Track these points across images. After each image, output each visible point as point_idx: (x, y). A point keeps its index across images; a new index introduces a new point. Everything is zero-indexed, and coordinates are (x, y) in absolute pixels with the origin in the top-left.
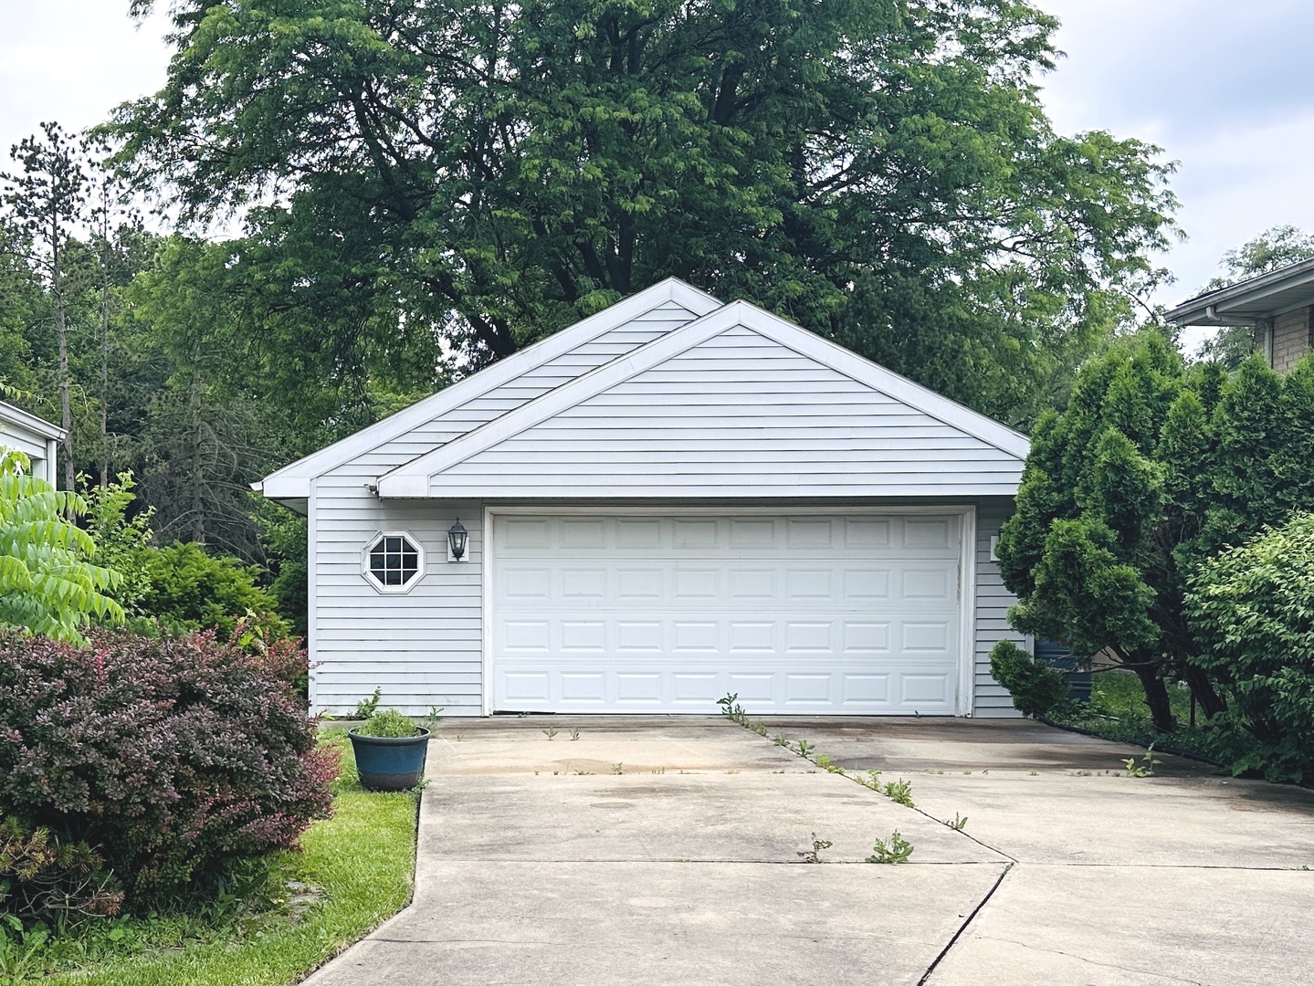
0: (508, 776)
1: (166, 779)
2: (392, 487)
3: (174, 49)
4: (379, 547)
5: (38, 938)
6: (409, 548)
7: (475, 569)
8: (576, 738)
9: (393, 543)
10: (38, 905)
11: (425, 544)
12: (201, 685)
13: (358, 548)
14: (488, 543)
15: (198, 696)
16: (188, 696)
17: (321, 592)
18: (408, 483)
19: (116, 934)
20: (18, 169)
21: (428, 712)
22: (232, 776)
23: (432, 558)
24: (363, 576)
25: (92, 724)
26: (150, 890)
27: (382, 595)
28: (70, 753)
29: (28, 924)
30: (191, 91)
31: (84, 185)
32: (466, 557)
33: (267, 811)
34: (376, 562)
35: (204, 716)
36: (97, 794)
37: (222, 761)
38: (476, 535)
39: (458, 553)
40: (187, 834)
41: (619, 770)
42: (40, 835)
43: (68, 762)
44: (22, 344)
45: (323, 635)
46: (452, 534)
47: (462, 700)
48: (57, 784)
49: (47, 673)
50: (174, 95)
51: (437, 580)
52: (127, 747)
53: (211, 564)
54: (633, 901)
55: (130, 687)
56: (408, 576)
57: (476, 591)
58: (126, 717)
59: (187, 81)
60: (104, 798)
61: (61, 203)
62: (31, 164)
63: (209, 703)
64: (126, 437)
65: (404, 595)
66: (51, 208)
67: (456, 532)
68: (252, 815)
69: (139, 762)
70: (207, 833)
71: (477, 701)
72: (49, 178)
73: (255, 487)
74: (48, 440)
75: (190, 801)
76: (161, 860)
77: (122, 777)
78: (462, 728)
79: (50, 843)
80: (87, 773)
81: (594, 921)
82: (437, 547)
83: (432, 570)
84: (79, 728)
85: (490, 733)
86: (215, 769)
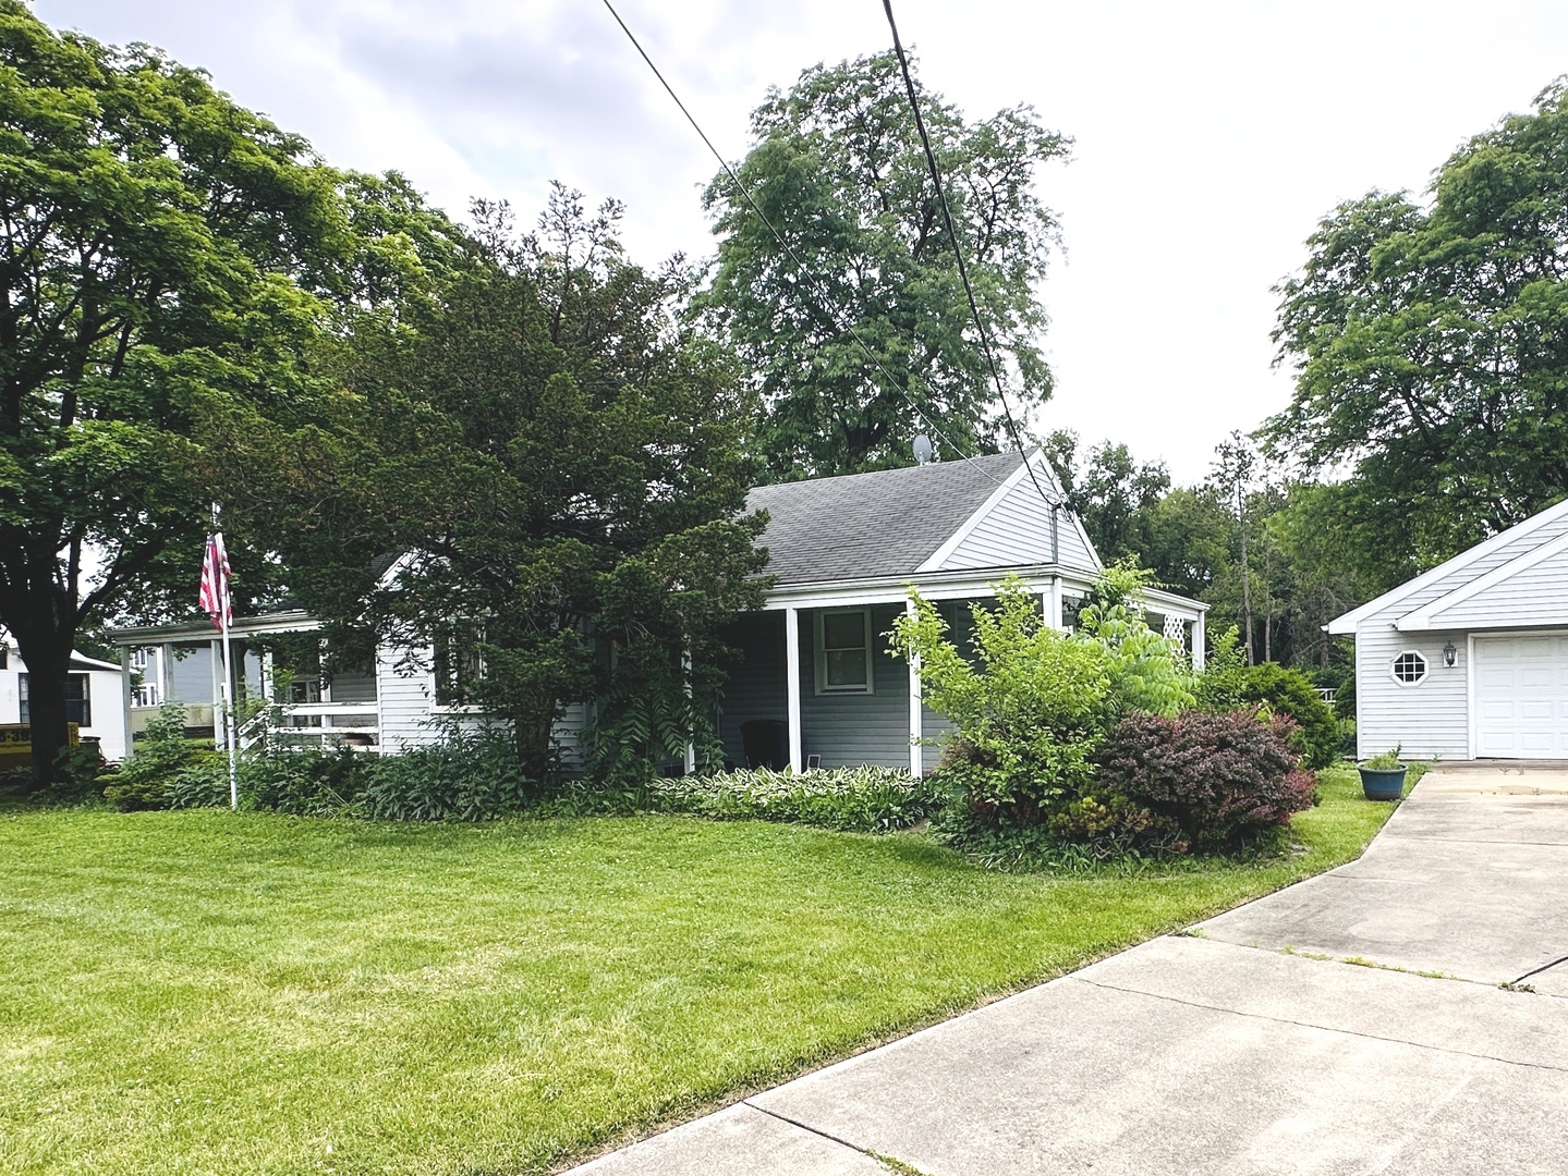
0: (1461, 794)
1: (1207, 786)
2: (1404, 625)
3: (1297, 383)
4: (1400, 660)
5: (1147, 862)
6: (1418, 659)
7: (1463, 671)
8: (1522, 773)
9: (1409, 657)
10: (1148, 845)
11: (1429, 657)
12: (1230, 738)
13: (1387, 661)
14: (1470, 654)
15: (1229, 744)
16: (1223, 744)
17: (1364, 687)
18: (1418, 622)
19: (1186, 863)
20: (1219, 458)
21: (1432, 757)
22: (1244, 785)
23: (1434, 665)
24: (1390, 677)
25: (1172, 757)
26: (1206, 842)
27: (1403, 688)
28: (1159, 771)
29: (1144, 855)
30: (1306, 405)
31: (1254, 462)
32: (1456, 664)
33: (1264, 804)
34: (1398, 669)
35: (1231, 753)
36: (1172, 792)
37: (1237, 777)
38: (1463, 650)
39: (1451, 662)
40: (1221, 813)
41: (1537, 792)
42: (1145, 811)
43: (1158, 776)
44: (1225, 552)
45: (1366, 712)
46: (1446, 651)
47: (1455, 751)
48: (1153, 787)
49: (1151, 733)
50: (1296, 410)
51: (1436, 679)
52: (1187, 769)
53: (1283, 673)
54: (1493, 864)
55: (1191, 739)
56: (1418, 676)
57: (1463, 684)
58: (1188, 754)
59: (1302, 399)
60: (1176, 794)
61: (1242, 472)
62: (1226, 455)
63: (1234, 748)
64: (1280, 600)
65: (1417, 688)
66: (1237, 476)
67: (1449, 649)
68: (1255, 806)
69: (1192, 777)
70: (1233, 814)
71: (1465, 751)
72: (1235, 462)
73: (1324, 628)
74: (1200, 611)
75: (1220, 798)
76: (1211, 827)
77: (1184, 784)
78: (1450, 767)
79: (1151, 815)
80: (1168, 781)
81: (1462, 873)
82: (1438, 658)
83: (1435, 672)
84: (1163, 760)
85: (1467, 770)
86: (1234, 781)
